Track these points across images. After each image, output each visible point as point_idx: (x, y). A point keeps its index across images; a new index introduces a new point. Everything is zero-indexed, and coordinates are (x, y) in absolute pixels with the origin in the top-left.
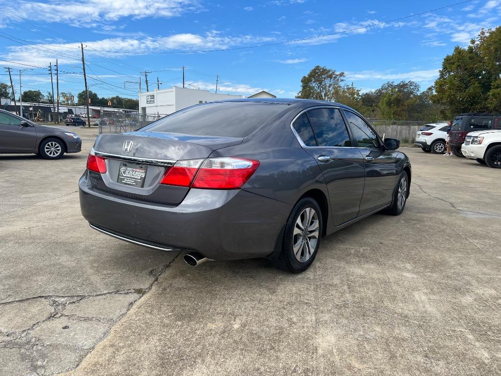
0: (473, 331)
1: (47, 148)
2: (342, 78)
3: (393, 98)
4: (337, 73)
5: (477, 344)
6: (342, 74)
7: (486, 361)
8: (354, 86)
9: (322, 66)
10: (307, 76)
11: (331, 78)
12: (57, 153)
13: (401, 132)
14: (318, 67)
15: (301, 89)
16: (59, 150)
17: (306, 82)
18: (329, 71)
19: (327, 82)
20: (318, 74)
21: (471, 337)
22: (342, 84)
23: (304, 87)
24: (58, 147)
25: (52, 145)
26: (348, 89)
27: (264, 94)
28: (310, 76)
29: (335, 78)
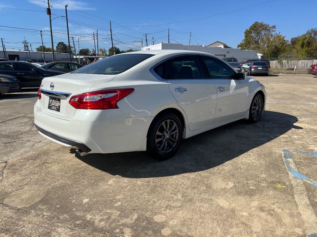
2: (274, 29)
3: (305, 41)
4: (270, 26)
8: (281, 34)
9: (259, 22)
10: (249, 29)
11: (266, 30)
13: (307, 64)
14: (257, 23)
15: (244, 38)
17: (248, 33)
18: (265, 24)
19: (263, 33)
20: (257, 28)
22: (273, 33)
23: (246, 37)
26: (278, 36)
27: (218, 43)
28: (250, 29)
29: (268, 29)
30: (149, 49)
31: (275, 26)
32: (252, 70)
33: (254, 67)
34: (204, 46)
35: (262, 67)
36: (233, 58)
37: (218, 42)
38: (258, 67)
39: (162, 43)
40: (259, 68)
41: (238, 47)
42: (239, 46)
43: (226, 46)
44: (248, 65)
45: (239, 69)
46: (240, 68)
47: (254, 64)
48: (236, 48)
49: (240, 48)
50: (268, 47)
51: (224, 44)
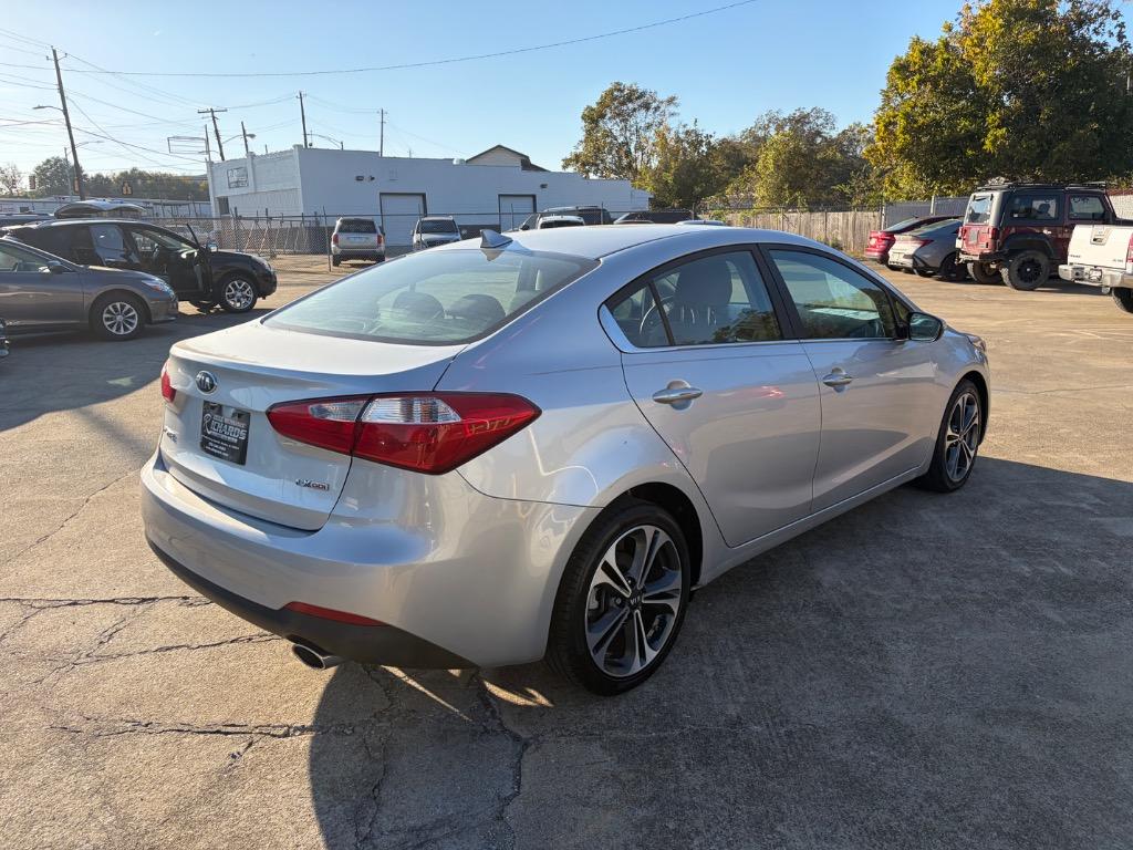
0: (1006, 547)
1: (107, 319)
2: (672, 109)
4: (662, 96)
5: (1014, 560)
6: (671, 101)
7: (1027, 575)
8: (700, 128)
9: (627, 83)
10: (594, 106)
11: (648, 110)
12: (131, 324)
14: (618, 87)
15: (582, 135)
16: (133, 317)
17: (593, 118)
18: (642, 95)
19: (641, 118)
20: (622, 101)
21: (1004, 553)
22: (672, 123)
23: (589, 132)
24: (129, 311)
25: (116, 310)
26: (689, 132)
27: (498, 154)
28: (600, 105)
29: (656, 109)
31: (675, 98)
34: (458, 162)
37: (499, 146)
41: (564, 167)
42: (567, 163)
43: (526, 163)
48: (560, 170)
49: (570, 170)
51: (522, 155)
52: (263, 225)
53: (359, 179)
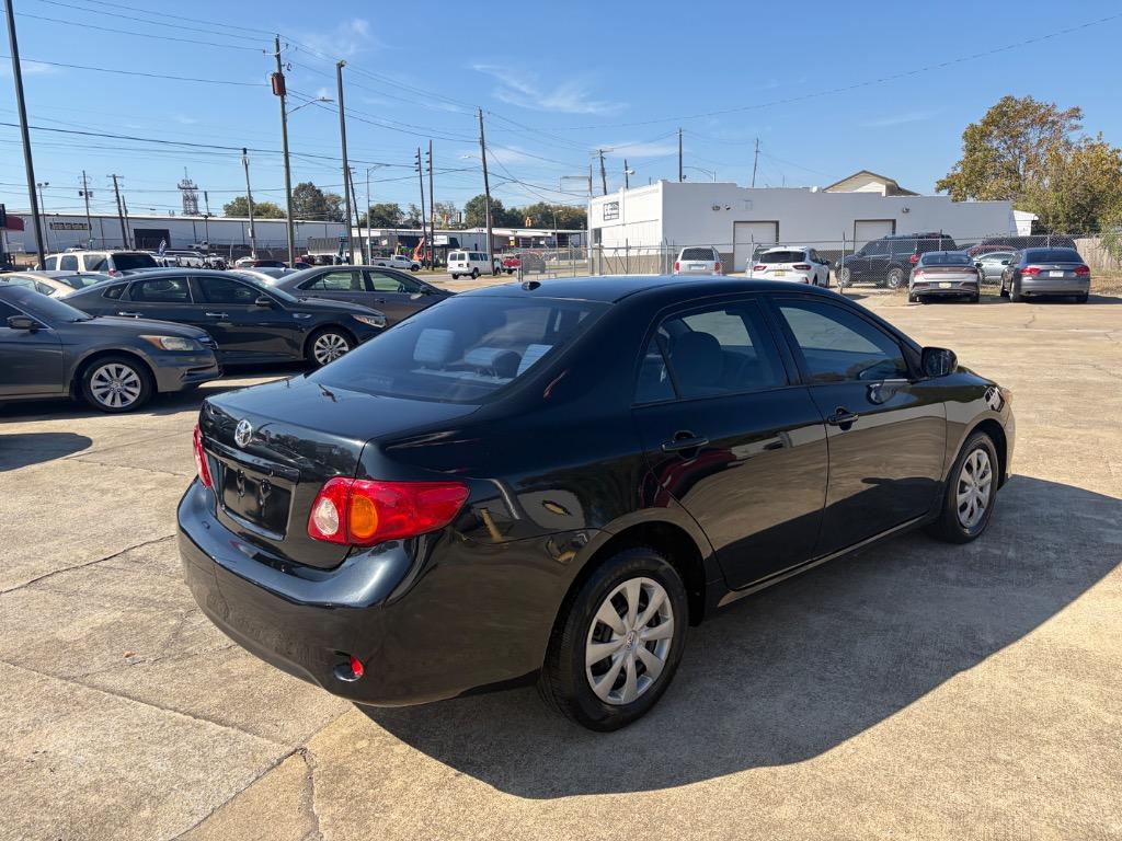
2: (1074, 122)
4: (1060, 110)
6: (1075, 113)
8: (1105, 140)
9: (1020, 96)
10: (979, 124)
11: (1045, 123)
14: (1008, 100)
15: (961, 155)
17: (975, 137)
18: (1040, 107)
19: (1034, 135)
20: (1006, 118)
22: (1074, 137)
23: (971, 150)
26: (1092, 147)
27: (864, 178)
28: (986, 123)
29: (1054, 123)
30: (617, 203)
31: (1078, 110)
32: (1026, 279)
33: (1031, 271)
34: (815, 189)
35: (1065, 271)
36: (943, 237)
37: (864, 172)
38: (1048, 271)
39: (664, 182)
40: (1052, 274)
41: (938, 190)
42: (942, 185)
43: (894, 189)
44: (1005, 263)
45: (971, 278)
46: (975, 272)
47: (1032, 259)
48: (933, 193)
49: (944, 193)
50: (1057, 187)
51: (888, 180)
52: (622, 253)
53: (717, 208)
